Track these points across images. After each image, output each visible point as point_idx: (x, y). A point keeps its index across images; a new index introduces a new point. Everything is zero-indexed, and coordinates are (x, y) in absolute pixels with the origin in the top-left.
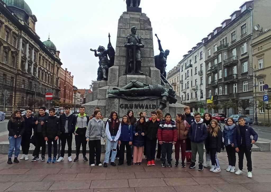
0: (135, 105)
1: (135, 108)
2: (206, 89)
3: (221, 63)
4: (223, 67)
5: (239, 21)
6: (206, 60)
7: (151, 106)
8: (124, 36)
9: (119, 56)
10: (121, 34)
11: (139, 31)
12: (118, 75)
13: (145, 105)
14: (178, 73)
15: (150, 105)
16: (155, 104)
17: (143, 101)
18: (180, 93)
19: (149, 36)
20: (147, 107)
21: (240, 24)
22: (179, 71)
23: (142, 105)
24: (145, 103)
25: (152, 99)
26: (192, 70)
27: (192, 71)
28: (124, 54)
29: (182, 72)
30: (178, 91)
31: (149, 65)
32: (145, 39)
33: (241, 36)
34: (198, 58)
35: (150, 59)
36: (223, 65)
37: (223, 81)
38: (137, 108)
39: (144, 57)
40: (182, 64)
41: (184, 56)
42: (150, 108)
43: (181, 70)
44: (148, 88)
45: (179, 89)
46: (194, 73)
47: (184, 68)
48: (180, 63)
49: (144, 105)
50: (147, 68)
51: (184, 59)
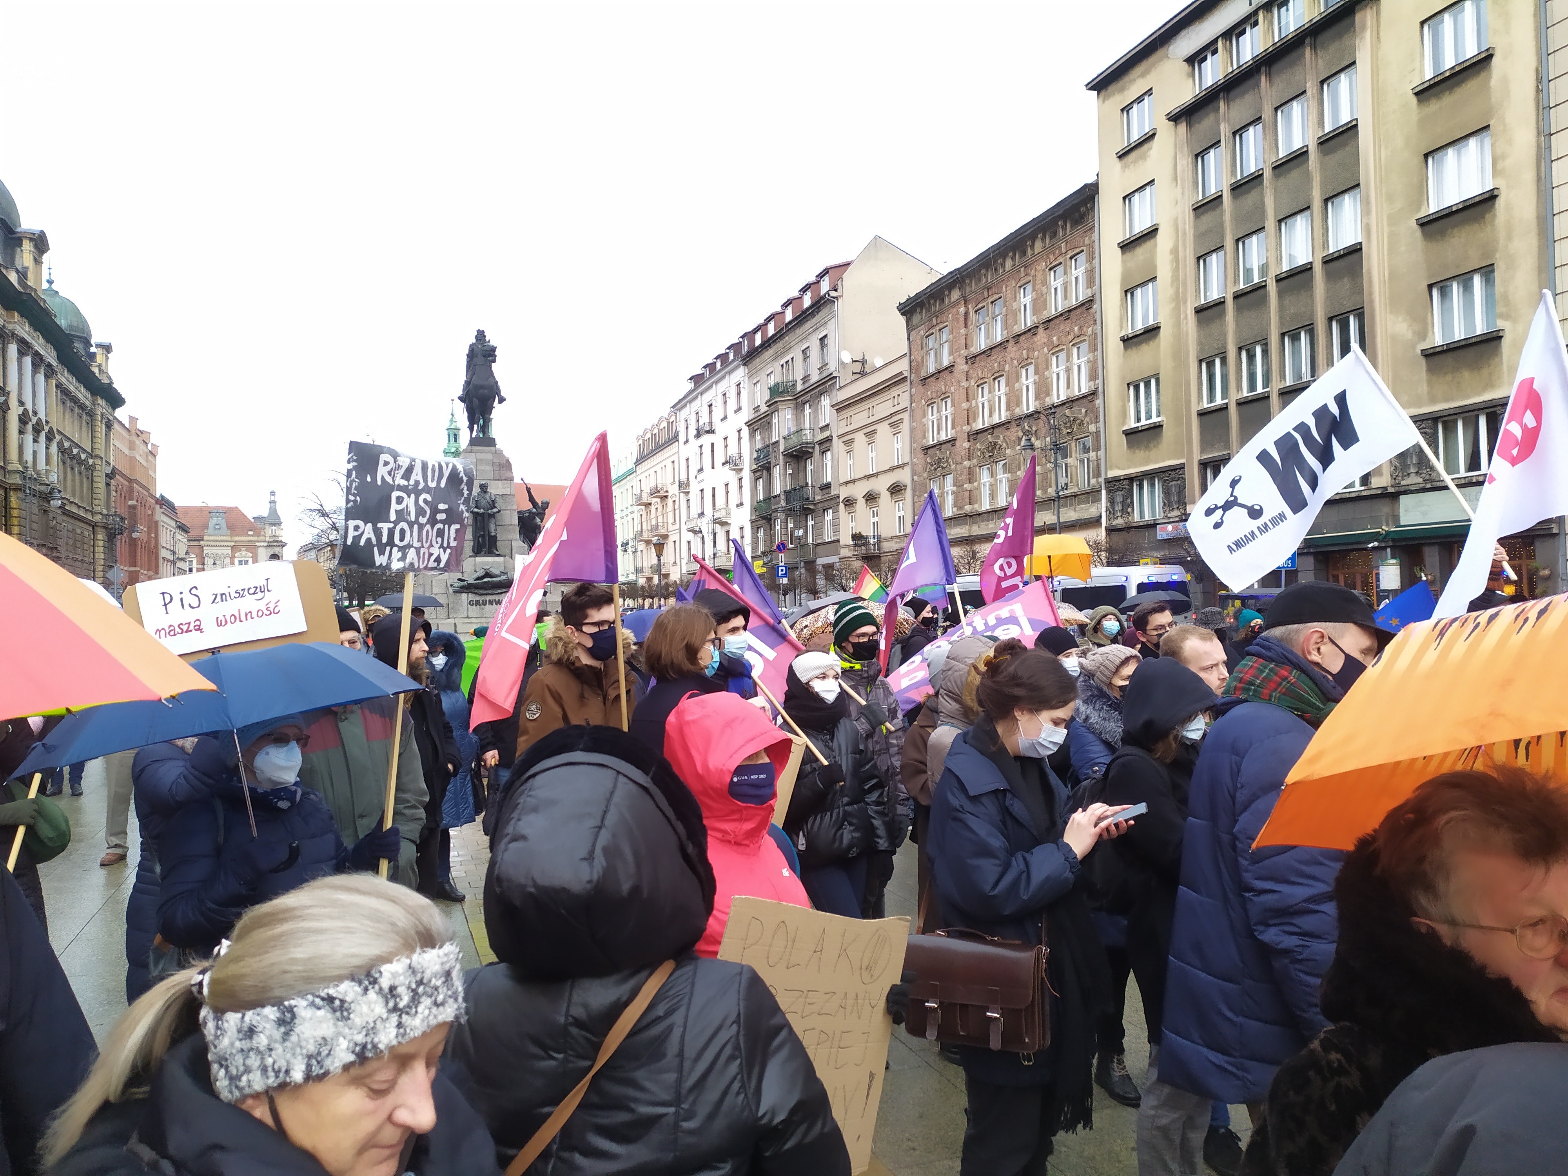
2: (752, 522)
3: (777, 442)
4: (781, 456)
5: (816, 318)
6: (751, 418)
14: (673, 448)
18: (680, 529)
21: (817, 329)
22: (675, 438)
26: (713, 444)
27: (713, 451)
29: (685, 443)
30: (674, 523)
33: (819, 369)
34: (732, 405)
36: (781, 450)
37: (783, 503)
40: (683, 414)
41: (691, 379)
43: (682, 438)
45: (677, 512)
46: (720, 458)
47: (693, 432)
48: (678, 406)
51: (690, 392)
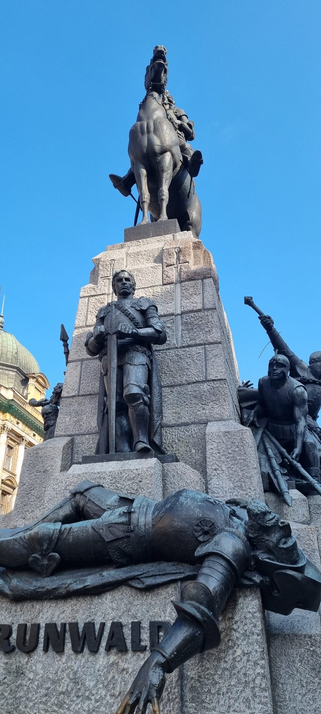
0: (51, 627)
1: (46, 650)
7: (145, 636)
9: (79, 396)
10: (90, 316)
13: (109, 625)
15: (136, 627)
17: (96, 600)
19: (197, 299)
20: (116, 643)
23: (90, 626)
24: (105, 612)
25: (149, 581)
32: (183, 314)
35: (205, 387)
38: (60, 650)
39: (180, 385)
42: (138, 648)
44: (124, 519)
49: (103, 625)
50: (194, 429)
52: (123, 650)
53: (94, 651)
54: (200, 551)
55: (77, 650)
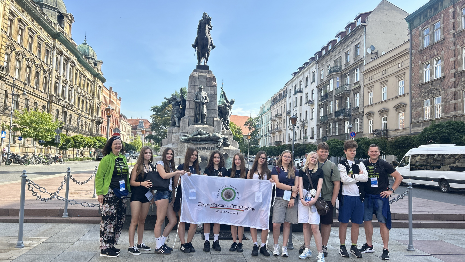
0: (199, 147)
3: (332, 91)
4: (334, 97)
5: (353, 37)
6: (318, 84)
8: (193, 91)
9: (189, 108)
10: (191, 90)
11: (206, 87)
12: (188, 124)
14: (285, 100)
15: (210, 148)
16: (213, 147)
19: (214, 91)
20: (207, 149)
21: (354, 41)
22: (286, 96)
23: (204, 147)
24: (206, 146)
25: (212, 143)
26: (301, 97)
27: (301, 99)
28: (194, 107)
29: (289, 98)
30: (284, 127)
31: (213, 116)
32: (210, 94)
35: (214, 111)
36: (334, 95)
37: (334, 117)
39: (209, 110)
42: (210, 150)
46: (304, 101)
48: (288, 84)
50: (211, 118)
52: (208, 150)
53: (205, 150)
54: (218, 141)
55: (203, 150)
